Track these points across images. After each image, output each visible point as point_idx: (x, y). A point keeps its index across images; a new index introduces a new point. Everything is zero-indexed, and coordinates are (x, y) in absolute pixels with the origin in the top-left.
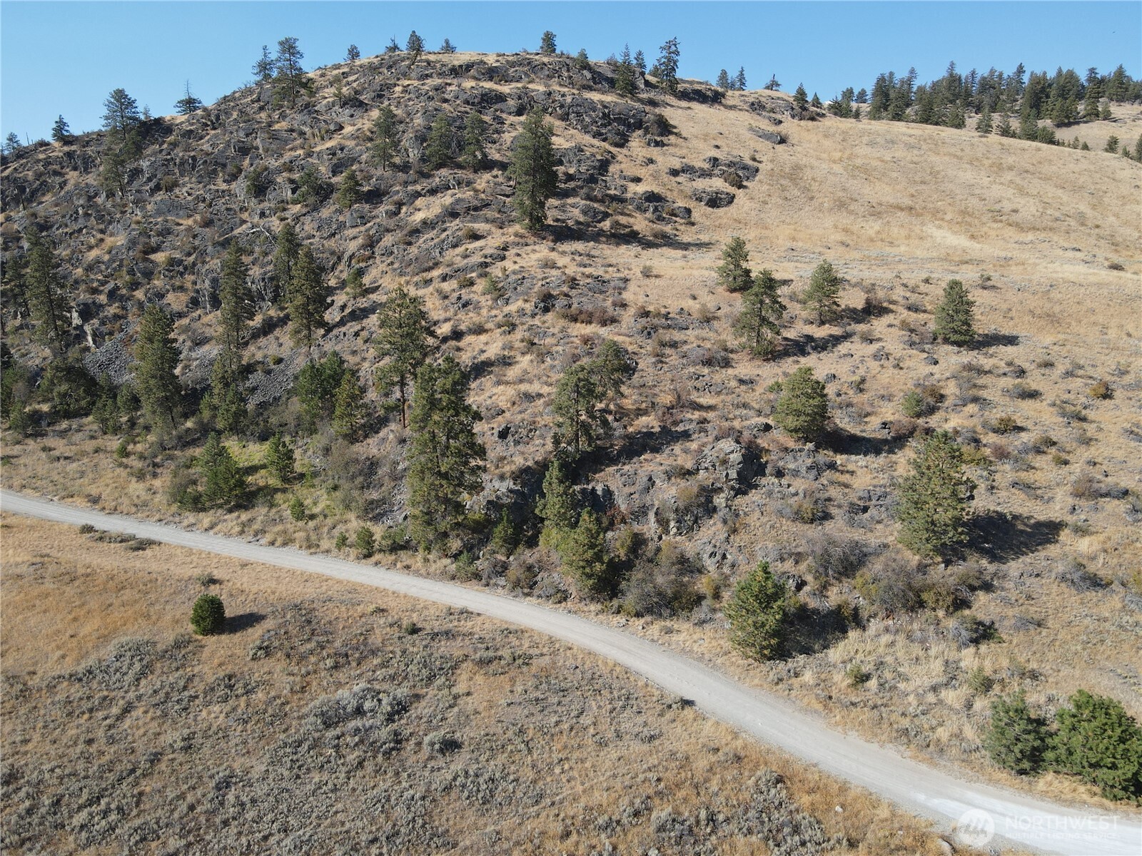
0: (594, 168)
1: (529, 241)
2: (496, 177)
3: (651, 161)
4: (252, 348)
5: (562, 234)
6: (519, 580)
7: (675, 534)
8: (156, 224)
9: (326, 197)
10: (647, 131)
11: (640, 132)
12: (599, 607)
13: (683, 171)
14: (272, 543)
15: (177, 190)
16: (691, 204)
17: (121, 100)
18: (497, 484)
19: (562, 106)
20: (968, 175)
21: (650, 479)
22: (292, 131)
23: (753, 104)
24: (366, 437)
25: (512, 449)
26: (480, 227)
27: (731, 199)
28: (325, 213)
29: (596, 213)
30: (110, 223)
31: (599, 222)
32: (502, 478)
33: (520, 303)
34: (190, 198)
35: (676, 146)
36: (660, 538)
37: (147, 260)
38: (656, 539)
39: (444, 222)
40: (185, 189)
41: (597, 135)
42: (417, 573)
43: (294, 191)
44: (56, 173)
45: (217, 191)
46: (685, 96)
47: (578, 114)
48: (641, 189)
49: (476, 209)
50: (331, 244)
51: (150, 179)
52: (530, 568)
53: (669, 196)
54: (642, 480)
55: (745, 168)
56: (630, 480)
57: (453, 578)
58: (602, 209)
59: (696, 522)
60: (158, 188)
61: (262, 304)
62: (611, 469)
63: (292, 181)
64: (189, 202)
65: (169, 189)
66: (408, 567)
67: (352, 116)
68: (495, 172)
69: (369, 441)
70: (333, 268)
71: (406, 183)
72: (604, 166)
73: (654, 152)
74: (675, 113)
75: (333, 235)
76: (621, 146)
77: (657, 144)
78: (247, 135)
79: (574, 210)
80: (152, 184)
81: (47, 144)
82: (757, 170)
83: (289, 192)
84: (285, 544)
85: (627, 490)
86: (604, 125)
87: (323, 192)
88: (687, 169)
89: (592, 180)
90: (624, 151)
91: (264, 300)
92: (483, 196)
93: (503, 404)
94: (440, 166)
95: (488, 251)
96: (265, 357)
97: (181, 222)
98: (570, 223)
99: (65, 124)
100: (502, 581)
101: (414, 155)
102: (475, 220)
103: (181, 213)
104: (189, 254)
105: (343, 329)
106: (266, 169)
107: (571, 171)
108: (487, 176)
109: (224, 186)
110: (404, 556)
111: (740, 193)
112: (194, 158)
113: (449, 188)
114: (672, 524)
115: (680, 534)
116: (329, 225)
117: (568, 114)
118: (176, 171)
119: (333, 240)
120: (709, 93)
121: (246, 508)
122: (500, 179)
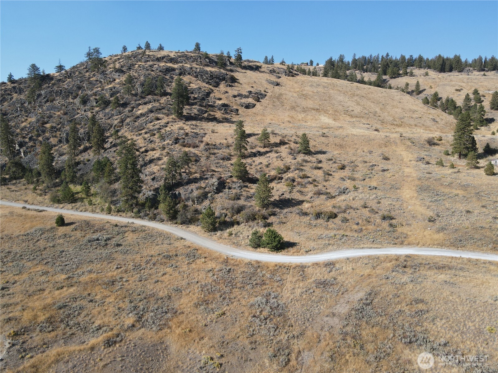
0: (204, 95)
1: (177, 121)
2: (168, 98)
3: (227, 92)
4: (80, 156)
5: (189, 118)
6: (151, 217)
7: (196, 204)
8: (47, 114)
9: (108, 105)
10: (226, 82)
11: (224, 82)
12: (171, 222)
13: (238, 96)
14: (81, 211)
15: (54, 102)
16: (239, 108)
17: (34, 67)
18: (149, 193)
19: (195, 73)
20: (341, 98)
21: (192, 190)
22: (97, 81)
23: (271, 71)
24: (115, 183)
25: (155, 183)
26: (160, 116)
27: (254, 106)
28: (107, 111)
29: (202, 111)
30: (30, 113)
31: (204, 114)
32: (150, 191)
33: (168, 141)
34: (59, 105)
35: (237, 87)
37: (43, 126)
38: (191, 206)
39: (148, 114)
40: (57, 102)
41: (207, 83)
43: (96, 103)
44: (9, 94)
45: (69, 102)
46: (245, 68)
47: (201, 76)
48: (220, 102)
49: (160, 109)
50: (109, 121)
51: (45, 98)
52: (155, 214)
53: (231, 105)
54: (190, 190)
55: (261, 94)
56: (186, 190)
57: (133, 218)
58: (205, 109)
59: (202, 201)
60: (47, 101)
61: (84, 142)
62: (181, 188)
63: (96, 99)
64: (59, 106)
65: (52, 101)
66: (121, 216)
67: (119, 76)
68: (168, 97)
69: (116, 184)
70: (109, 130)
71: (136, 101)
72: (208, 94)
73: (229, 89)
74: (239, 75)
75: (110, 118)
76: (216, 87)
77: (230, 86)
78: (81, 82)
79: (195, 110)
80: (45, 100)
81: (5, 83)
82: (266, 95)
83: (95, 103)
84: (85, 211)
85: (185, 193)
86: (211, 80)
87: (107, 103)
88: (240, 95)
89: (203, 99)
90: (217, 89)
91: (84, 140)
92: (162, 105)
93: (155, 171)
94: (148, 95)
95: (161, 124)
96: (84, 159)
97: (56, 113)
98: (192, 115)
99: (12, 76)
100: (147, 218)
101: (140, 90)
102: (159, 113)
103: (56, 110)
104: (59, 125)
105: (110, 150)
106: (87, 95)
107: (196, 96)
108: (165, 98)
109: (72, 101)
110: (120, 213)
111: (258, 104)
112: (61, 90)
113: (151, 102)
114: (196, 202)
115: (198, 204)
116: (108, 115)
117: (198, 75)
118: (54, 95)
119: (109, 120)
120: (254, 67)
121: (74, 203)
122: (169, 99)
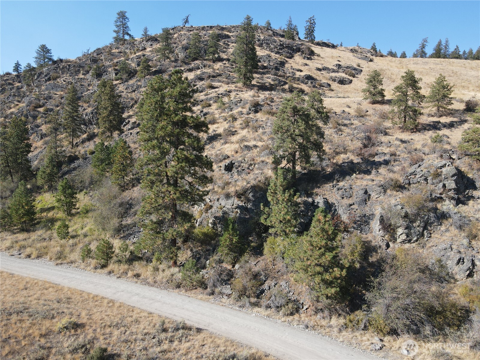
0: (277, 64)
1: (243, 90)
2: (225, 64)
3: (306, 65)
5: (263, 88)
7: (403, 242)
8: (45, 94)
9: (133, 76)
10: (303, 52)
11: (299, 53)
13: (323, 69)
15: (58, 80)
16: (330, 82)
17: (44, 50)
18: (223, 202)
19: (259, 40)
21: (366, 192)
22: (121, 52)
23: (352, 50)
26: (216, 84)
27: (351, 82)
28: (131, 82)
29: (280, 81)
30: (23, 97)
31: (282, 85)
32: (228, 196)
33: (240, 109)
34: (64, 83)
35: (318, 60)
36: (388, 246)
37: (35, 110)
38: (384, 247)
39: (195, 82)
40: (62, 79)
41: (277, 53)
42: (146, 282)
43: (116, 74)
45: (79, 78)
46: (318, 44)
47: (268, 44)
48: (303, 74)
49: (214, 77)
50: (133, 95)
51: (46, 76)
52: (256, 276)
53: (318, 78)
54: (358, 194)
55: (355, 69)
56: (347, 194)
57: (178, 286)
58: (284, 80)
60: (49, 79)
61: (91, 127)
63: (116, 70)
64: (64, 85)
65: (55, 79)
67: (151, 45)
68: (224, 62)
70: (132, 106)
71: (176, 67)
72: (282, 64)
73: (308, 62)
75: (134, 91)
76: (291, 58)
77: (308, 59)
78: (98, 55)
79: (269, 79)
80: (46, 78)
81: (10, 74)
82: (361, 71)
83: (114, 75)
85: (346, 201)
86: (281, 49)
87: (132, 74)
88: (325, 69)
89: (277, 69)
90: (292, 60)
91: (92, 124)
92: (218, 71)
94: (195, 59)
95: (220, 92)
96: (86, 151)
97: (57, 93)
98: (267, 84)
99: (19, 65)
100: (227, 290)
101: (181, 56)
102: (212, 81)
103: (59, 89)
104: (58, 106)
106: (103, 65)
107: (265, 65)
108: (220, 64)
109: (83, 76)
110: (138, 267)
111: (354, 79)
112: (69, 65)
113: (199, 69)
114: (400, 231)
115: (409, 241)
116: (133, 87)
117: (262, 44)
118: (60, 72)
119: (134, 93)
122: (227, 65)
